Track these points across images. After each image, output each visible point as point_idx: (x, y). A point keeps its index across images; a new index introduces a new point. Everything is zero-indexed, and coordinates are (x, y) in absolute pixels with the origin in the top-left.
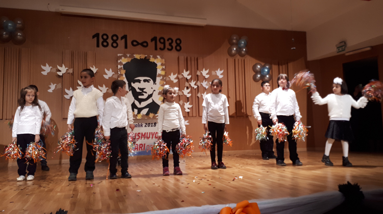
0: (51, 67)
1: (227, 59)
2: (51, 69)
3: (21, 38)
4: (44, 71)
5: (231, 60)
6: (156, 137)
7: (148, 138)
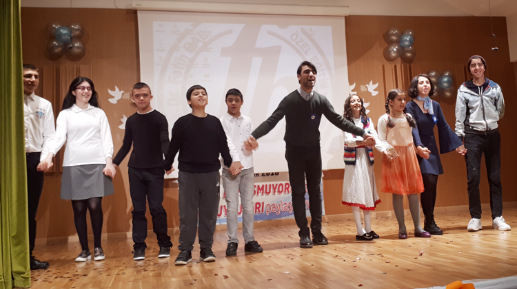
0: (122, 92)
1: (383, 66)
2: (123, 94)
3: (80, 50)
4: (113, 97)
5: (389, 68)
6: (280, 192)
7: (268, 193)
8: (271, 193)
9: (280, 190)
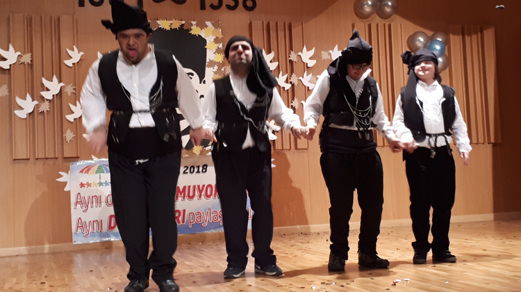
1: (354, 25)
5: (362, 27)
6: (208, 196)
7: (191, 198)
8: (196, 198)
9: (209, 194)
